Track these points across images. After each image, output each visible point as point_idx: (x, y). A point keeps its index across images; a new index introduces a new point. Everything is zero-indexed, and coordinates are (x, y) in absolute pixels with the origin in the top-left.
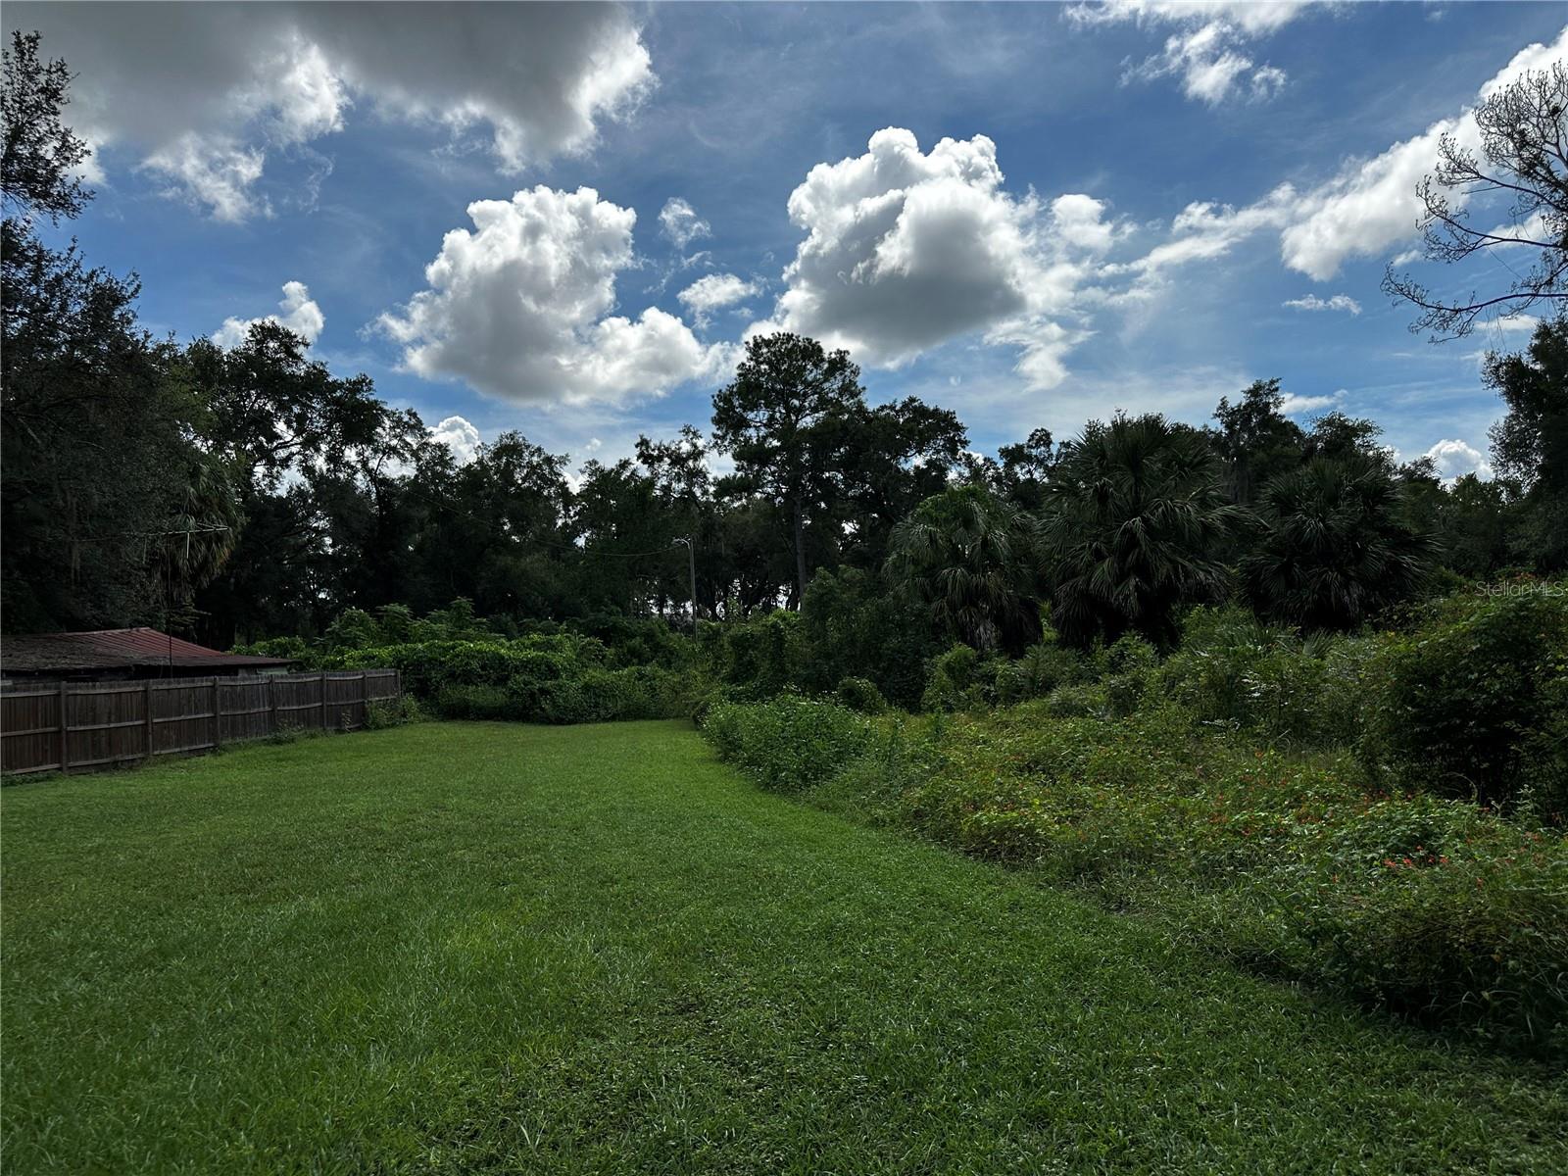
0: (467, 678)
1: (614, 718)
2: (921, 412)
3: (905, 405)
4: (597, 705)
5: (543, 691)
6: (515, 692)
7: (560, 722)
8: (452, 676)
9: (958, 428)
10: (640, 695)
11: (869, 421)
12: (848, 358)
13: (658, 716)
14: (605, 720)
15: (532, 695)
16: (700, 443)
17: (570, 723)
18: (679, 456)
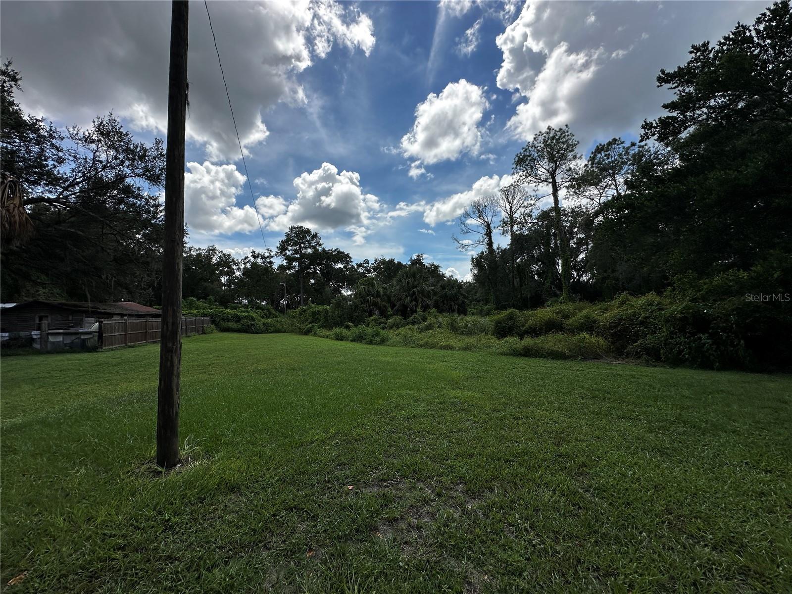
0: (228, 320)
1: (272, 333)
2: (340, 252)
3: (335, 250)
4: (267, 329)
5: (252, 325)
6: (243, 325)
7: (257, 333)
8: (223, 320)
9: (350, 258)
10: (279, 326)
11: (327, 254)
12: (318, 235)
13: (285, 332)
14: (270, 333)
15: (248, 325)
16: (272, 254)
17: (260, 333)
18: (264, 257)
